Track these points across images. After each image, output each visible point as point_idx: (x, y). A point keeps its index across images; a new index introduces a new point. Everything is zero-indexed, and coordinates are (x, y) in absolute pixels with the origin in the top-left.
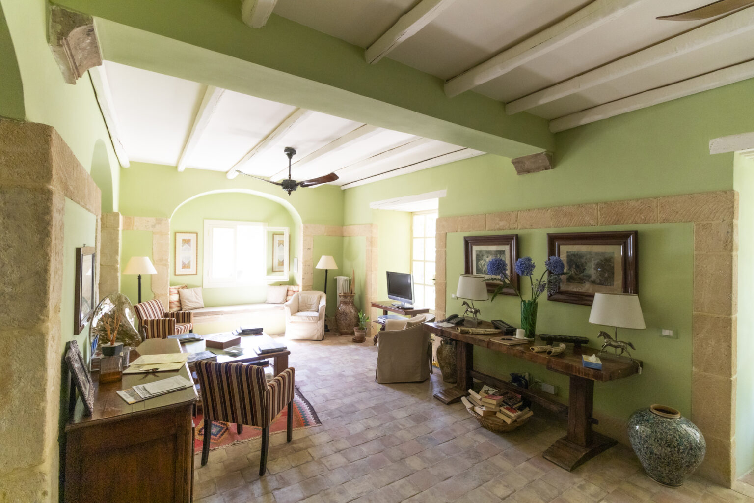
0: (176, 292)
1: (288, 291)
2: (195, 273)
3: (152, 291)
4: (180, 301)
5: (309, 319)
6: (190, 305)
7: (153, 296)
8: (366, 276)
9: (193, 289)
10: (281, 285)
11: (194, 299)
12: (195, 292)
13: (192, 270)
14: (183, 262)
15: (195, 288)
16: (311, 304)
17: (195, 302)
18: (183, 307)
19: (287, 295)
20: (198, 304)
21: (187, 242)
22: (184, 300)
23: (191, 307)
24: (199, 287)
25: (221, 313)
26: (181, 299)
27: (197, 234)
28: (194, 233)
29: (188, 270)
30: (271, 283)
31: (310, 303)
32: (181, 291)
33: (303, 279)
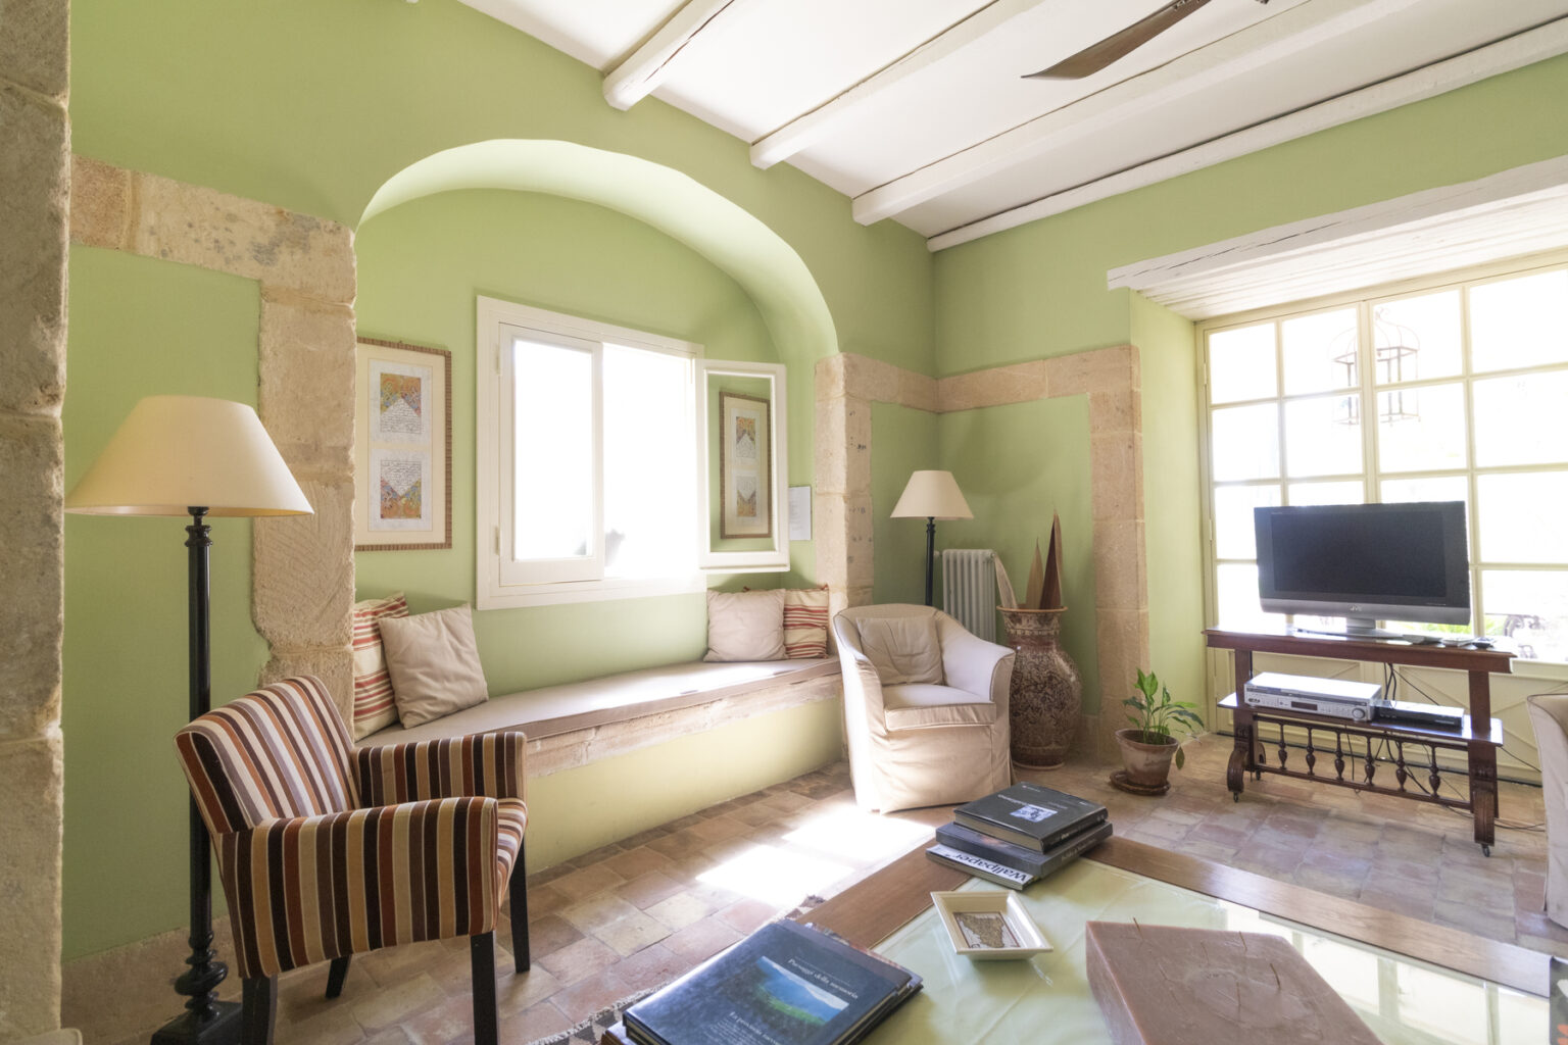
0: (368, 633)
1: (786, 610)
2: (441, 538)
3: (258, 630)
4: (386, 675)
5: (965, 717)
6: (440, 696)
7: (264, 655)
8: (1099, 538)
9: (439, 615)
10: (747, 589)
11: (452, 665)
12: (449, 627)
13: (428, 526)
14: (384, 484)
15: (450, 612)
16: (912, 656)
17: (459, 677)
18: (403, 707)
19: (785, 626)
20: (467, 685)
21: (399, 390)
22: (410, 671)
23: (444, 703)
24: (458, 604)
25: (595, 721)
26: (395, 668)
27: (448, 357)
28: (436, 352)
29: (411, 523)
30: (717, 583)
31: (908, 650)
32: (393, 622)
33: (850, 559)
